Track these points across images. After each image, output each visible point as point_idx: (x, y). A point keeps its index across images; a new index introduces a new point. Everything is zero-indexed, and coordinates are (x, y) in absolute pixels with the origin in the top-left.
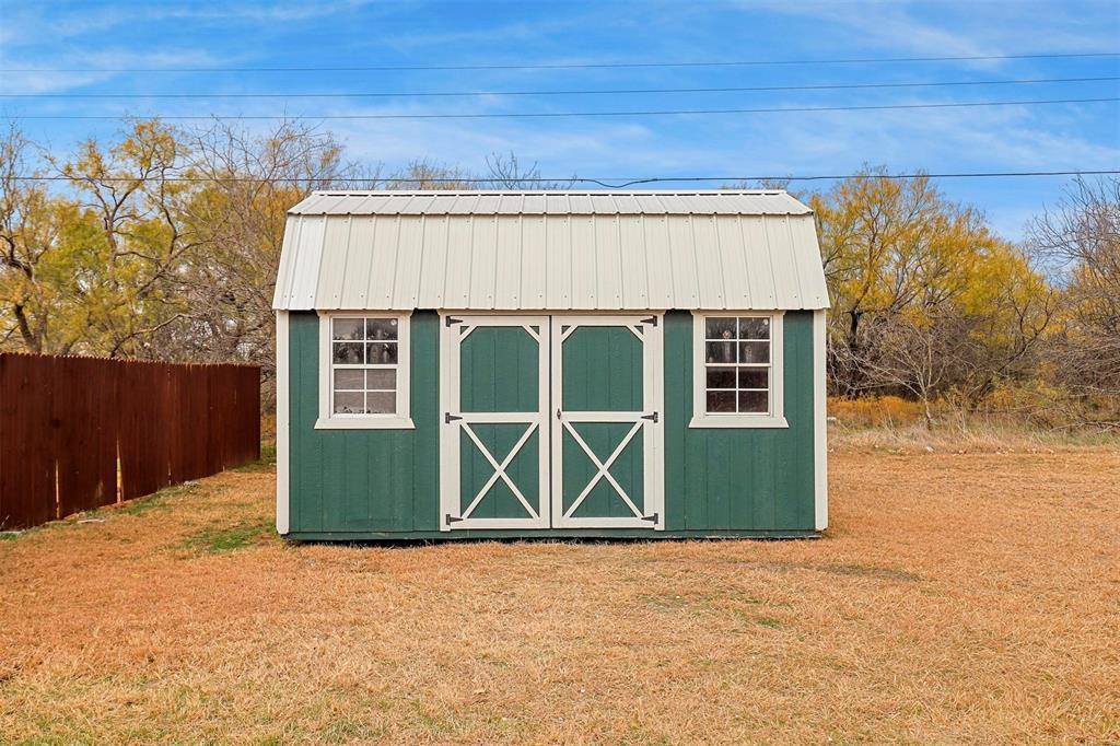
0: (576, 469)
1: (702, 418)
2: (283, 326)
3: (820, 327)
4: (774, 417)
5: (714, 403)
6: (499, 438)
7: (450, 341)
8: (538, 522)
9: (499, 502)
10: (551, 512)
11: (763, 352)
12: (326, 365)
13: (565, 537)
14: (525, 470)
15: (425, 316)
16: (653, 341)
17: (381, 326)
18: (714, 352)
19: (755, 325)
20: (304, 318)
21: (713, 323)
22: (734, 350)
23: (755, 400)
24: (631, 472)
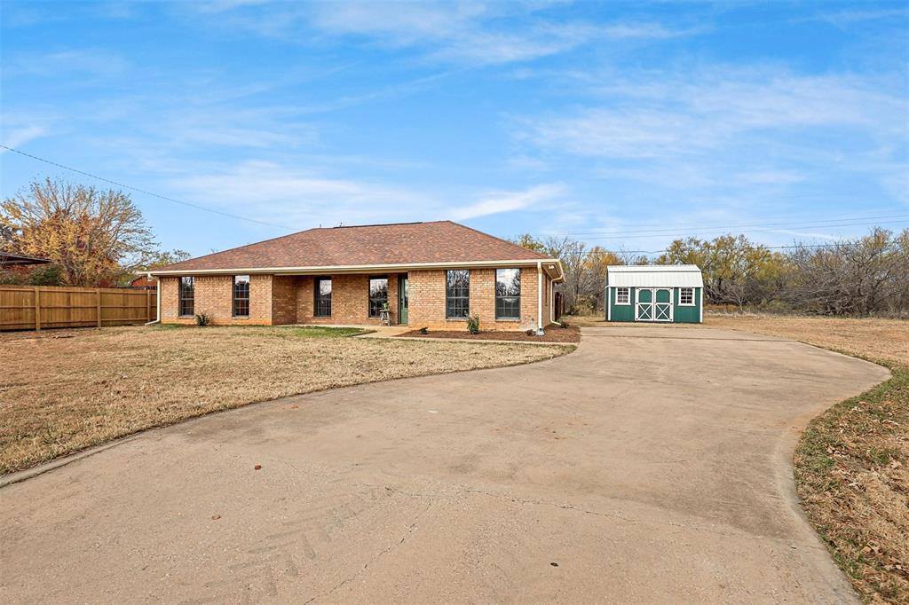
0: (658, 312)
1: (680, 304)
2: (610, 289)
3: (702, 290)
4: (693, 304)
5: (682, 302)
6: (645, 307)
7: (637, 292)
8: (651, 320)
9: (645, 317)
10: (653, 318)
11: (691, 294)
12: (617, 296)
13: (656, 322)
14: (649, 312)
15: (633, 288)
16: (672, 292)
17: (626, 289)
18: (682, 294)
19: (690, 290)
20: (613, 288)
21: (683, 290)
22: (686, 293)
23: (690, 302)
24: (667, 312)
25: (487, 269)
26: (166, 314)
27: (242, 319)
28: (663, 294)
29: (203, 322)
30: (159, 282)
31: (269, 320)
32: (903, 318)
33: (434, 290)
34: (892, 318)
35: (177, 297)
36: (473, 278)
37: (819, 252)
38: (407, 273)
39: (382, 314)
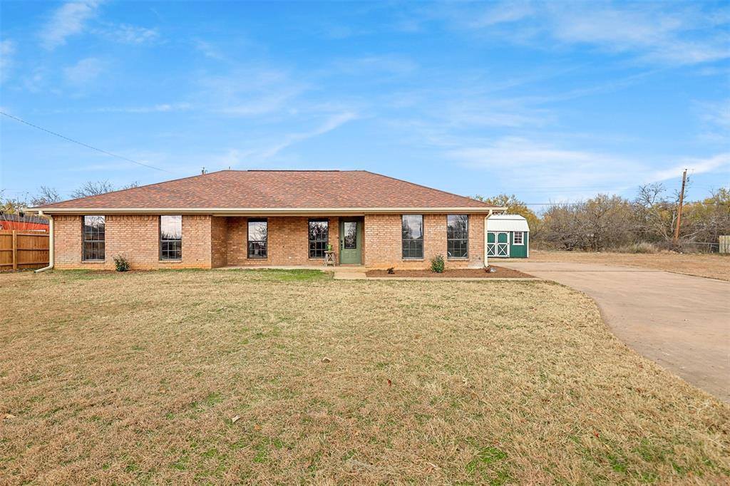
0: (499, 250)
1: (514, 244)
3: (528, 233)
4: (523, 244)
5: (516, 242)
9: (491, 254)
10: (496, 254)
11: (521, 236)
13: (499, 258)
14: (494, 250)
16: (508, 234)
18: (515, 236)
21: (516, 233)
22: (517, 236)
23: (521, 242)
24: (506, 250)
25: (440, 215)
26: (62, 259)
27: (170, 263)
28: (502, 236)
29: (123, 267)
30: (51, 222)
31: (209, 264)
32: (621, 252)
33: (391, 233)
34: (614, 252)
35: (80, 238)
36: (428, 222)
37: (565, 208)
38: (364, 217)
39: (327, 255)
